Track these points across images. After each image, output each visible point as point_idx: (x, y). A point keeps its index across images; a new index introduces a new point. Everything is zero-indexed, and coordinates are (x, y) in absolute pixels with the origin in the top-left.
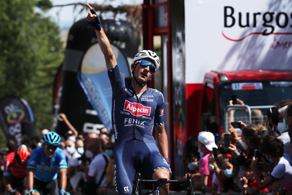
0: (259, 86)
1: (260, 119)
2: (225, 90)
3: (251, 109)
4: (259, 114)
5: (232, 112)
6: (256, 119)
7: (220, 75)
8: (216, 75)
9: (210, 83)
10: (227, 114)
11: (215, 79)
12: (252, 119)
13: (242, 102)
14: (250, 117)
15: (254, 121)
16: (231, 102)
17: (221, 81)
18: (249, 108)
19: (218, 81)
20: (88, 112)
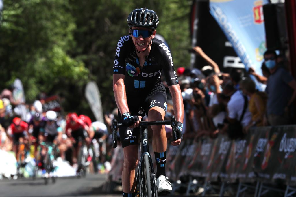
20: (228, 44)
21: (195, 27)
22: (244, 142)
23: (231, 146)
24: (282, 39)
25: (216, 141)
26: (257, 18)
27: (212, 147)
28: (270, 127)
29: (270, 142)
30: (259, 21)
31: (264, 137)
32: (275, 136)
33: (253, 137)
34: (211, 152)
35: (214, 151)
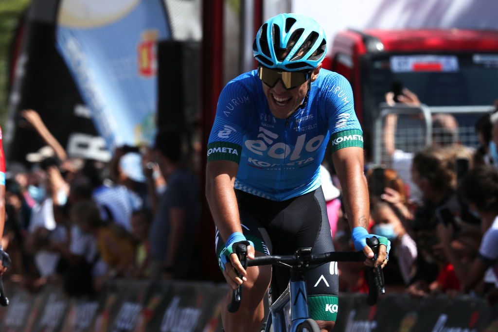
0: (450, 64)
1: (450, 135)
2: (377, 71)
3: (433, 114)
4: (450, 123)
5: (392, 120)
6: (442, 135)
7: (366, 39)
8: (357, 39)
9: (344, 54)
10: (378, 124)
11: (355, 48)
12: (434, 135)
13: (413, 97)
14: (429, 130)
15: (438, 139)
16: (390, 97)
17: (367, 52)
18: (427, 112)
19: (361, 51)
20: (81, 111)
21: (20, 71)
22: (92, 307)
23: (66, 312)
24: (188, 111)
25: (39, 299)
26: (145, 65)
27: (28, 312)
28: (147, 283)
29: (145, 312)
30: (147, 72)
31: (133, 300)
32: (155, 301)
33: (111, 299)
34: (25, 319)
35: (31, 318)
